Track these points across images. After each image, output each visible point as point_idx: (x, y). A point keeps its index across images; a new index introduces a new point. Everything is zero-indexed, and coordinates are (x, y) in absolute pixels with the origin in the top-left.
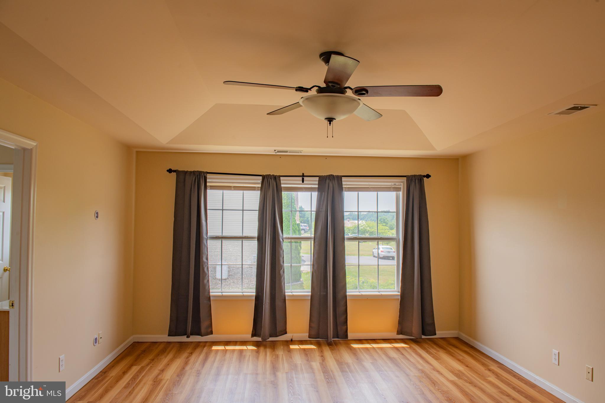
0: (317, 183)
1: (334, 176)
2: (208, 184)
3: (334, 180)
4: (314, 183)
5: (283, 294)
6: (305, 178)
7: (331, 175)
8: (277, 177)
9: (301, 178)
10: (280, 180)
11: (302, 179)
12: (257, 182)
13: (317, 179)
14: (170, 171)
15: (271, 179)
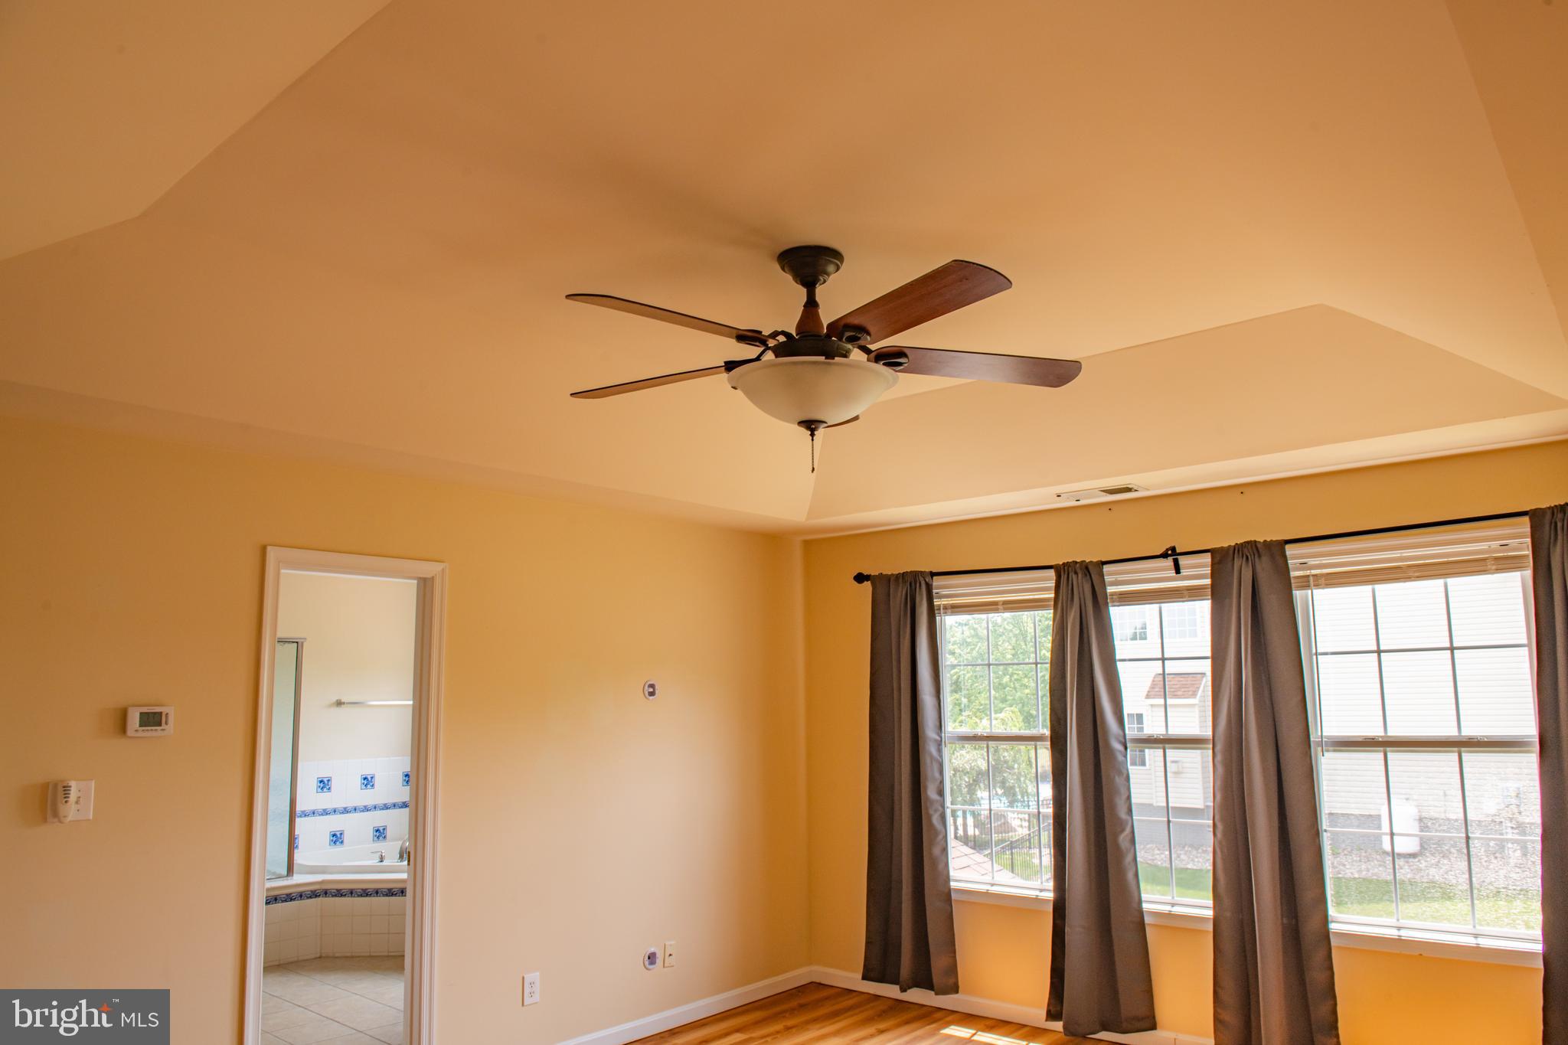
0: (1208, 571)
1: (1256, 546)
2: (936, 602)
3: (1260, 556)
4: (1198, 571)
5: (1135, 905)
6: (1183, 561)
7: (1248, 542)
8: (1090, 567)
9: (1169, 562)
10: (1102, 575)
11: (1172, 564)
12: (1044, 585)
13: (1207, 559)
14: (860, 578)
15: (1076, 573)
